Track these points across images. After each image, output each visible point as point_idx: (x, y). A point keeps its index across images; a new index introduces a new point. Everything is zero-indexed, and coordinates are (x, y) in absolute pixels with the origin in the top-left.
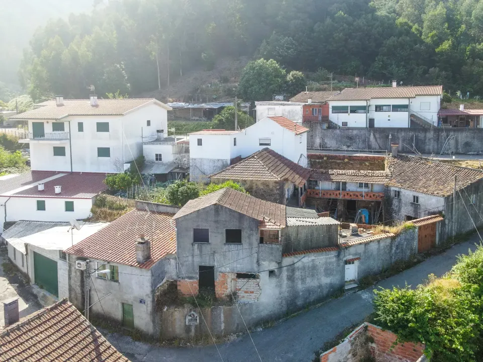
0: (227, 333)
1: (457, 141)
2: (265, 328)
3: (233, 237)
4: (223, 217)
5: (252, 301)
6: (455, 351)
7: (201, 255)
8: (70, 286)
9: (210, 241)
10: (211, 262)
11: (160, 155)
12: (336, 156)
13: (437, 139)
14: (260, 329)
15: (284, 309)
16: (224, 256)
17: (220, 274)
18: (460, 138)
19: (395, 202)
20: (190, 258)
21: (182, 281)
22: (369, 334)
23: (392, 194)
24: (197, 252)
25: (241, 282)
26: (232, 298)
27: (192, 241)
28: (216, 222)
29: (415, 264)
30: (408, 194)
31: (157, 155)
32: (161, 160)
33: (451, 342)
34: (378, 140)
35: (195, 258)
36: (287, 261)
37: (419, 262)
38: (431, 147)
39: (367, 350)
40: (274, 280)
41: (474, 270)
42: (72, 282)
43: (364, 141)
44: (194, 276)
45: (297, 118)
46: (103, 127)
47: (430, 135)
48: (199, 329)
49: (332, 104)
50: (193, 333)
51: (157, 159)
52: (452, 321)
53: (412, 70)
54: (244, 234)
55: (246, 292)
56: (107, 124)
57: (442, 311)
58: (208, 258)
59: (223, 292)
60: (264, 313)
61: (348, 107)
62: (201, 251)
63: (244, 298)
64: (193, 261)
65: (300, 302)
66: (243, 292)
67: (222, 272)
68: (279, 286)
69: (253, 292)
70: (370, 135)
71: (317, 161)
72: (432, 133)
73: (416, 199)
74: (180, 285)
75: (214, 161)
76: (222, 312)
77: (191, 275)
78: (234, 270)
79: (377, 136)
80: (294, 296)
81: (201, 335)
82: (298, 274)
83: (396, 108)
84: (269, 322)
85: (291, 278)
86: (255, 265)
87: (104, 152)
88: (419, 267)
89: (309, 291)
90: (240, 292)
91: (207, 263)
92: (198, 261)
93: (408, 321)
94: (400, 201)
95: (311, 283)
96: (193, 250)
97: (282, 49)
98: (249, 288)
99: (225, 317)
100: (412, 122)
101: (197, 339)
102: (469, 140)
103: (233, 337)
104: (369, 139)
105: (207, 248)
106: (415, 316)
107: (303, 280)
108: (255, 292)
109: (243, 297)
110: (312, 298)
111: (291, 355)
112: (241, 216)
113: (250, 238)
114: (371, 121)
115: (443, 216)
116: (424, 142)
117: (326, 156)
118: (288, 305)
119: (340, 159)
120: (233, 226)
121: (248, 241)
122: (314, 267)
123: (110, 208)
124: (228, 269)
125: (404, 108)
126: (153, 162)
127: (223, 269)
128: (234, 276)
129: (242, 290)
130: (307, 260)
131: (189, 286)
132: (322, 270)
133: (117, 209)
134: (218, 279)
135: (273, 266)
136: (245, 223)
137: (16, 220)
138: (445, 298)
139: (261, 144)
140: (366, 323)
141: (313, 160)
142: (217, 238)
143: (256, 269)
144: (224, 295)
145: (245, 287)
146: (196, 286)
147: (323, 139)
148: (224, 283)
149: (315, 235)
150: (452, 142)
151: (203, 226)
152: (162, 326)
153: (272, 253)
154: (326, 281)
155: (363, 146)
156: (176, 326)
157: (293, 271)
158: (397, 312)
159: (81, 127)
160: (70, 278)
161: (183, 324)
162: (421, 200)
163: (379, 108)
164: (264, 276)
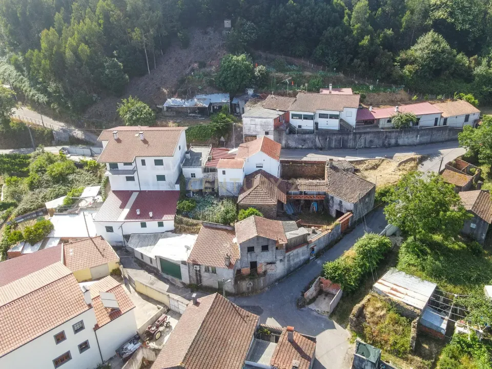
0: (264, 288)
1: (365, 140)
2: (279, 283)
3: (265, 248)
4: (260, 241)
5: (273, 273)
6: (352, 285)
7: (251, 258)
8: (189, 275)
9: (255, 251)
10: (256, 260)
11: (194, 174)
12: (297, 161)
13: (355, 139)
14: (277, 283)
15: (286, 273)
16: (261, 256)
17: (259, 264)
18: (367, 138)
19: (331, 202)
20: (246, 259)
21: (243, 269)
22: (321, 281)
23: (330, 197)
24: (249, 256)
25: (269, 266)
26: (265, 273)
27: (247, 252)
28: (257, 243)
29: (339, 240)
30: (337, 199)
31: (192, 174)
32: (195, 177)
33: (350, 282)
34: (321, 141)
36: (287, 254)
37: (341, 239)
38: (351, 145)
39: (320, 287)
40: (282, 263)
41: (362, 249)
42: (191, 274)
43: (312, 142)
44: (248, 266)
45: (270, 127)
46: (159, 163)
47: (351, 137)
48: (253, 288)
49: (291, 113)
50: (250, 289)
51: (192, 176)
52: (351, 273)
53: (342, 59)
54: (269, 247)
56: (162, 161)
57: (347, 270)
58: (254, 258)
60: (278, 276)
61: (302, 115)
62: (251, 256)
63: (269, 272)
64: (248, 260)
65: (292, 269)
68: (284, 265)
70: (316, 138)
71: (286, 164)
72: (352, 135)
73: (341, 202)
74: (242, 271)
75: (233, 183)
76: (262, 280)
78: (265, 261)
79: (320, 138)
80: (290, 267)
81: (254, 290)
82: (291, 258)
83: (332, 117)
84: (281, 280)
85: (289, 261)
86: (275, 259)
87: (161, 178)
88: (341, 242)
89: (296, 264)
91: (254, 260)
92: (250, 260)
93: (336, 277)
94: (333, 202)
95: (297, 260)
96: (247, 255)
97: (246, 34)
98: (272, 268)
99: (263, 281)
100: (341, 126)
101: (252, 292)
102: (372, 139)
103: (267, 289)
104: (315, 140)
105: (254, 255)
106: (338, 274)
107: (293, 260)
108: (274, 269)
110: (297, 266)
111: (292, 294)
112: (268, 240)
113: (272, 249)
114: (316, 124)
115: (353, 213)
116: (347, 141)
117: (291, 161)
118: (287, 271)
119: (299, 163)
120: (265, 244)
122: (298, 254)
123: (187, 225)
124: (263, 261)
125: (336, 117)
126: (190, 179)
127: (260, 262)
128: (266, 264)
129: (269, 269)
130: (295, 251)
131: (246, 270)
132: (301, 254)
133: (191, 225)
134: (259, 266)
135: (281, 258)
136: (270, 242)
137: (130, 233)
138: (350, 263)
139: (257, 167)
140: (320, 277)
141: (284, 164)
142: (258, 250)
144: (262, 272)
146: (249, 270)
147: (287, 141)
148: (261, 267)
149: (298, 240)
150: (363, 141)
151: (252, 245)
152: (238, 289)
153: (281, 253)
154: (302, 258)
155: (312, 145)
156: (244, 288)
157: (290, 257)
158: (332, 273)
159: (143, 163)
160: (189, 272)
161: (246, 287)
162: (343, 203)
163: (322, 116)
164: (278, 262)
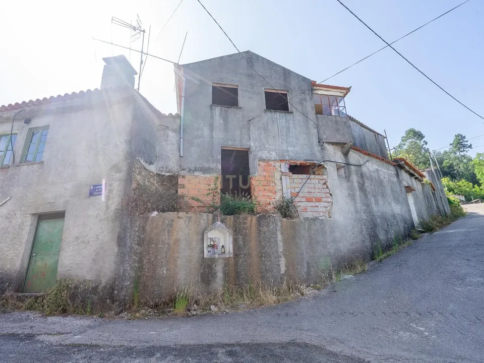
4: (259, 71)
5: (322, 217)
7: (226, 129)
9: (240, 104)
10: (244, 141)
15: (368, 243)
16: (266, 129)
17: (261, 163)
20: (206, 131)
21: (188, 177)
24: (218, 120)
25: (298, 179)
27: (210, 102)
28: (250, 76)
35: (214, 133)
36: (353, 157)
40: (345, 184)
44: (213, 166)
48: (234, 269)
50: (219, 282)
54: (293, 100)
55: (309, 200)
58: (238, 133)
59: (268, 200)
62: (226, 120)
64: (212, 137)
65: (381, 236)
66: (304, 200)
67: (263, 160)
68: (352, 196)
69: (319, 200)
74: (183, 186)
76: (278, 229)
77: (206, 165)
78: (284, 156)
85: (363, 188)
86: (317, 149)
90: (297, 199)
91: (237, 143)
92: (220, 140)
96: (212, 117)
98: (312, 190)
99: (285, 241)
103: (309, 291)
105: (235, 116)
108: (324, 200)
109: (305, 210)
112: (287, 73)
113: (303, 105)
120: (276, 86)
121: (300, 108)
124: (274, 154)
127: (264, 155)
128: (285, 168)
129: (300, 194)
130: (371, 167)
135: (340, 158)
136: (293, 83)
142: (252, 101)
143: (318, 155)
144: (272, 206)
145: (305, 190)
148: (269, 181)
151: (230, 81)
152: (140, 261)
153: (338, 130)
156: (179, 262)
157: (362, 176)
161: (196, 255)
164: (332, 171)
